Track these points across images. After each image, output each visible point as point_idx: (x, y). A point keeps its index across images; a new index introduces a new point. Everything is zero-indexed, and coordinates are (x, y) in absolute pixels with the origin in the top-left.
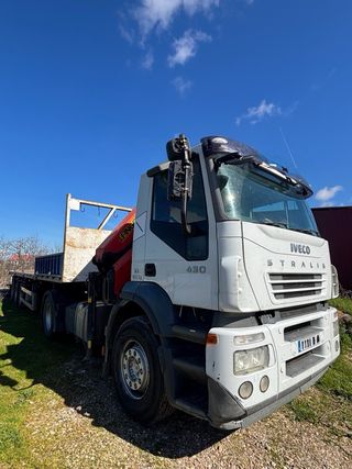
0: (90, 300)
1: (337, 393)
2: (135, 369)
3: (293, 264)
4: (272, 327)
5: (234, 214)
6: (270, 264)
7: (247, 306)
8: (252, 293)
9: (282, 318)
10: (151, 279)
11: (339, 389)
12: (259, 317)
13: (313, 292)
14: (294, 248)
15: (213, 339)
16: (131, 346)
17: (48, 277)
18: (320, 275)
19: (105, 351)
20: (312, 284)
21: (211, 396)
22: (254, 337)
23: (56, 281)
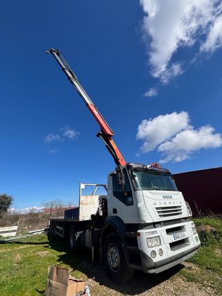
0: (92, 227)
1: (208, 268)
2: (114, 257)
3: (165, 203)
4: (160, 229)
5: (140, 188)
6: (155, 204)
7: (148, 221)
8: (150, 215)
9: (165, 225)
10: (115, 215)
11: (209, 266)
12: (154, 224)
13: (178, 214)
14: (164, 197)
15: (139, 234)
16: (111, 246)
17: (72, 219)
18: (180, 207)
19: (100, 250)
20: (177, 211)
21: (142, 258)
22: (153, 232)
23: (76, 220)
